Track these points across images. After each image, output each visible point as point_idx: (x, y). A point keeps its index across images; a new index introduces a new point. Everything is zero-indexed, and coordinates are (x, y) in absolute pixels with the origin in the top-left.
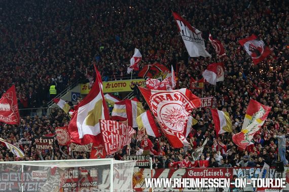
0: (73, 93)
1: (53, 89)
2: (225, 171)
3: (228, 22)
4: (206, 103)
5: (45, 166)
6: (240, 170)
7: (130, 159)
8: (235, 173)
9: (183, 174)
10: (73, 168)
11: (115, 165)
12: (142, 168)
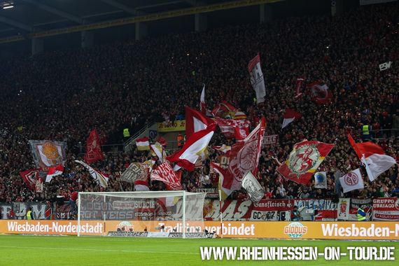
0: (150, 131)
1: (126, 132)
2: (287, 203)
3: (292, 67)
4: (271, 140)
5: (125, 196)
6: (300, 202)
7: (201, 191)
8: (296, 204)
9: (249, 205)
10: (149, 199)
11: (187, 197)
12: (213, 199)
